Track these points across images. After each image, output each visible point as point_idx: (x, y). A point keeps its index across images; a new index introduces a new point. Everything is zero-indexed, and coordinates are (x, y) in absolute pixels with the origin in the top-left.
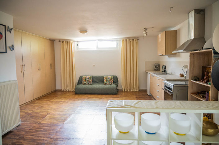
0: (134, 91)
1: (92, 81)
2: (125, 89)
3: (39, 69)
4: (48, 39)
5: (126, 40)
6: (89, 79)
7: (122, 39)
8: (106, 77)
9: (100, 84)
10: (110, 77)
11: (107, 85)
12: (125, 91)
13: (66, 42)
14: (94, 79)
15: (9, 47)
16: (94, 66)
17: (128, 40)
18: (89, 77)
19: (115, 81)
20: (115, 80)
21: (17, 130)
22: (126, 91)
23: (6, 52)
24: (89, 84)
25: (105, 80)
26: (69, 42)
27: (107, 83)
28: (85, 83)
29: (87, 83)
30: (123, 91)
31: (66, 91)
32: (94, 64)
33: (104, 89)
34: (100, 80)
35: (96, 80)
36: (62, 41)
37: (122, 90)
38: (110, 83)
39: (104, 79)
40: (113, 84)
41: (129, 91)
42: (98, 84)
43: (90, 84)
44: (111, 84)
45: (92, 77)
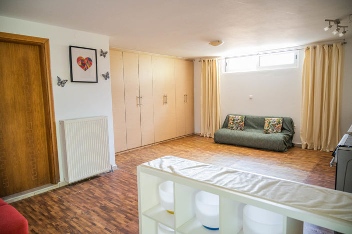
0: (328, 151)
1: (245, 124)
2: (307, 145)
3: (165, 103)
4: (181, 59)
5: (315, 48)
6: (239, 121)
7: (305, 47)
8: (268, 119)
9: (258, 131)
10: (276, 119)
11: (269, 133)
12: (306, 148)
13: (208, 61)
14: (248, 121)
15: (103, 75)
16: (251, 98)
17: (318, 47)
18: (239, 117)
19: (286, 128)
20: (287, 126)
21: (105, 176)
22: (308, 148)
23: (97, 82)
24: (239, 129)
25: (266, 125)
26: (213, 60)
27: (268, 130)
28: (233, 127)
29: (235, 127)
30: (303, 147)
31: (206, 137)
32: (251, 96)
33: (258, 140)
34: (259, 123)
35: (251, 123)
36: (203, 60)
37: (301, 145)
38: (275, 131)
39: (264, 123)
40: (281, 132)
41: (315, 149)
42: (253, 130)
43: (241, 129)
44: (277, 132)
45: (245, 118)
